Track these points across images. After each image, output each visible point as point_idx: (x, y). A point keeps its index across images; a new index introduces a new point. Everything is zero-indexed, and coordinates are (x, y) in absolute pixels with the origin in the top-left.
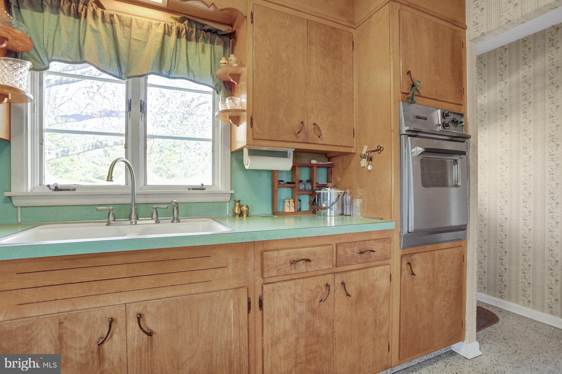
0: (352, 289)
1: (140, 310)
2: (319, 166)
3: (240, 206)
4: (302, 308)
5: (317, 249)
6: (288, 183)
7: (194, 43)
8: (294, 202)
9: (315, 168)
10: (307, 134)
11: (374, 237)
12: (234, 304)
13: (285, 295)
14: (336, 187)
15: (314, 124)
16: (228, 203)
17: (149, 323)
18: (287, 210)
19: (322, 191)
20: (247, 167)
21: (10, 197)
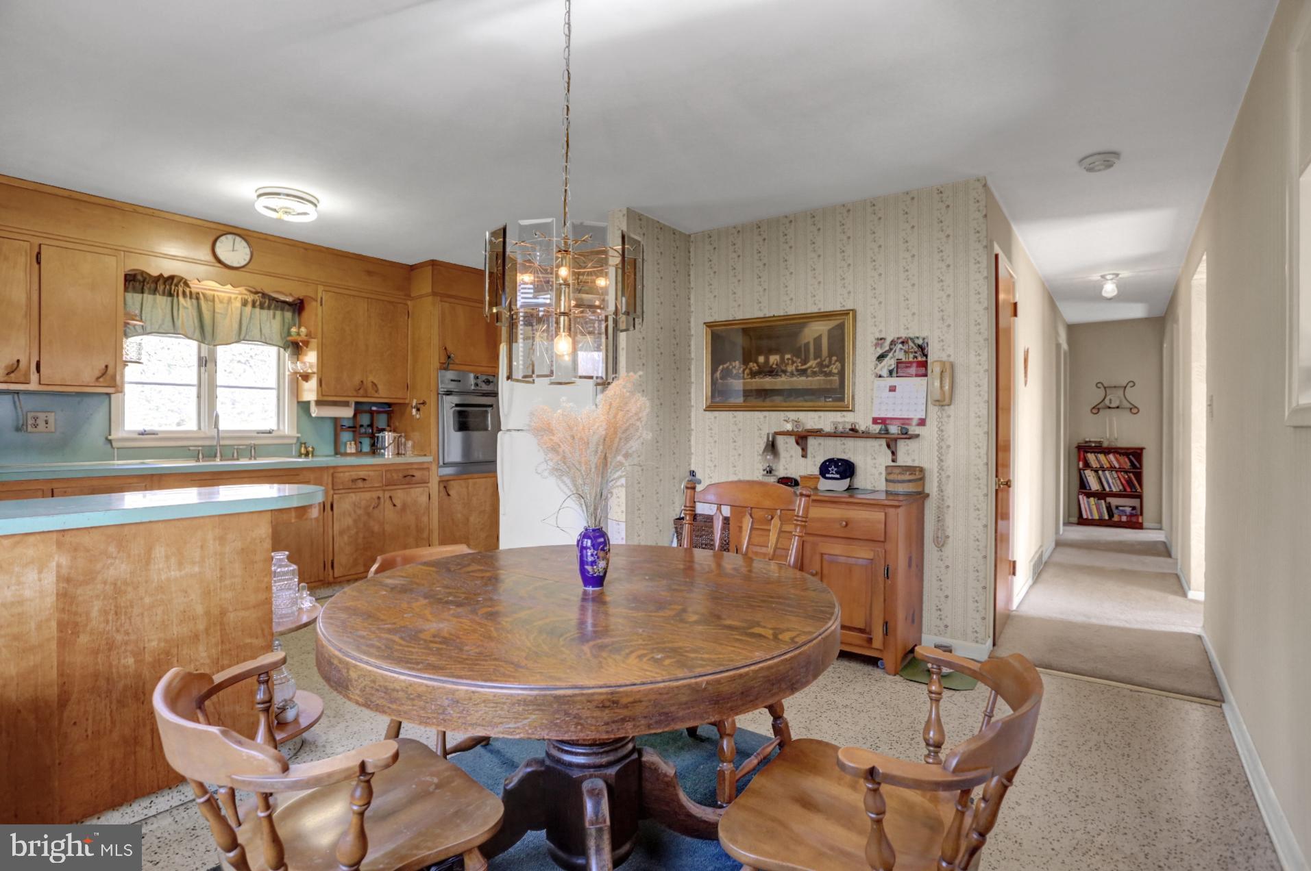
0: (397, 502)
2: (378, 412)
3: (306, 448)
4: (360, 512)
5: (370, 473)
6: (349, 427)
7: (266, 311)
8: (355, 444)
9: (375, 415)
10: (366, 391)
11: (415, 466)
13: (349, 502)
14: (395, 431)
15: (372, 382)
16: (294, 445)
18: (349, 451)
19: (381, 435)
20: (314, 415)
21: (111, 440)
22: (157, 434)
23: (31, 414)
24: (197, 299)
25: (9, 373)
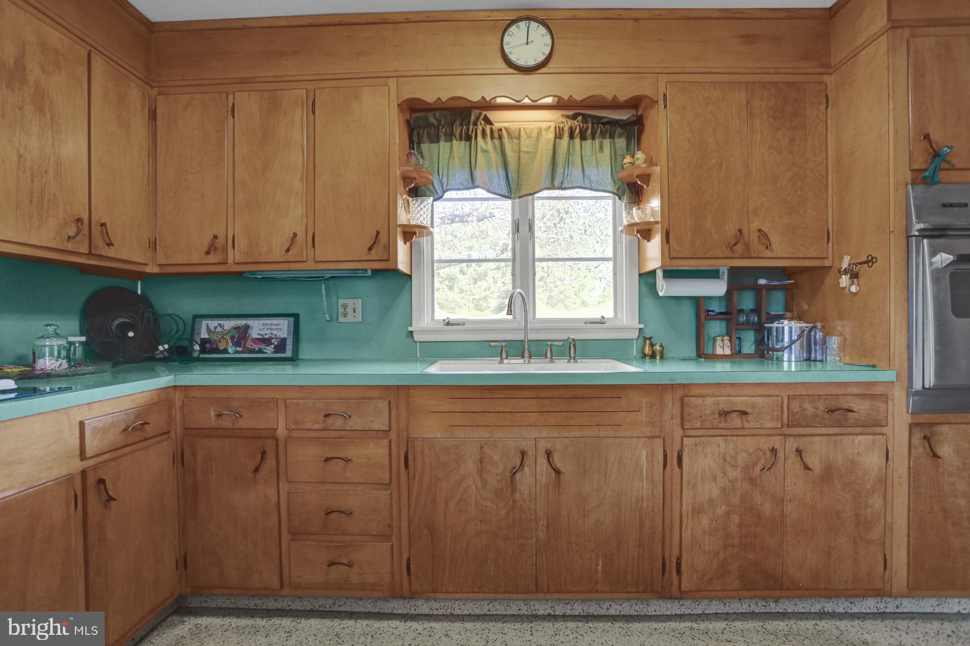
0: (814, 461)
1: (549, 445)
2: (770, 288)
3: (652, 345)
4: (734, 474)
5: (759, 400)
6: (721, 313)
7: (589, 142)
8: (730, 340)
9: (764, 291)
10: (747, 246)
11: (855, 390)
12: (647, 455)
13: (712, 454)
14: (800, 318)
15: (760, 231)
16: (635, 341)
17: (558, 462)
18: (719, 351)
19: (775, 325)
20: (661, 294)
21: (412, 332)
22: (464, 324)
23: (341, 302)
24: (500, 137)
25: (288, 251)
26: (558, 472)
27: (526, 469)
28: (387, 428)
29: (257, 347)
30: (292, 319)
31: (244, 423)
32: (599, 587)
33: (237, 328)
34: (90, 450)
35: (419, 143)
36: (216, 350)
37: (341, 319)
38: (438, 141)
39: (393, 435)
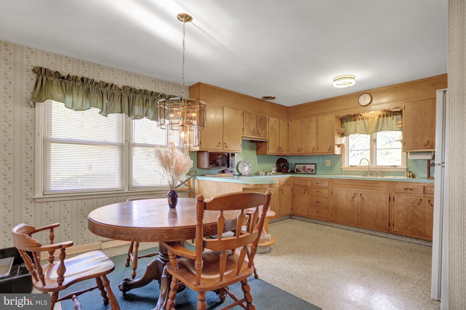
1: (361, 193)
4: (409, 204)
5: (416, 187)
7: (389, 117)
12: (385, 197)
13: (402, 199)
16: (405, 172)
17: (363, 196)
20: (409, 159)
21: (342, 168)
22: (355, 166)
23: (326, 161)
24: (364, 119)
25: (313, 151)
26: (363, 199)
27: (356, 197)
28: (328, 186)
29: (307, 171)
30: (315, 165)
31: (303, 184)
32: (373, 226)
33: (303, 167)
34: (281, 184)
35: (343, 122)
36: (299, 171)
37: (326, 165)
38: (348, 122)
39: (329, 188)
